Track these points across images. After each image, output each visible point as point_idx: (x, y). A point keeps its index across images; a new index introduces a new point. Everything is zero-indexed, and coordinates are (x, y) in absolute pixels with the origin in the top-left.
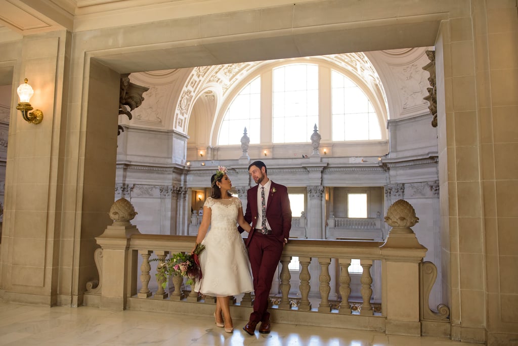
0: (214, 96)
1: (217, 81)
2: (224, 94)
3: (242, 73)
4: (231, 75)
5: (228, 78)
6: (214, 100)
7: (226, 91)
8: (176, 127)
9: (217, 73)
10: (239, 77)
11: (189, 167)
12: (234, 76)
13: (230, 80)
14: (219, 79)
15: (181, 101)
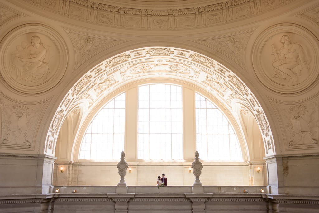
0: (79, 110)
1: (87, 98)
2: (89, 108)
3: (110, 89)
4: (100, 91)
5: (97, 93)
6: (79, 114)
7: (91, 106)
8: (46, 152)
9: (89, 90)
10: (106, 93)
11: (59, 195)
12: (102, 91)
13: (97, 95)
14: (89, 95)
15: (54, 121)
